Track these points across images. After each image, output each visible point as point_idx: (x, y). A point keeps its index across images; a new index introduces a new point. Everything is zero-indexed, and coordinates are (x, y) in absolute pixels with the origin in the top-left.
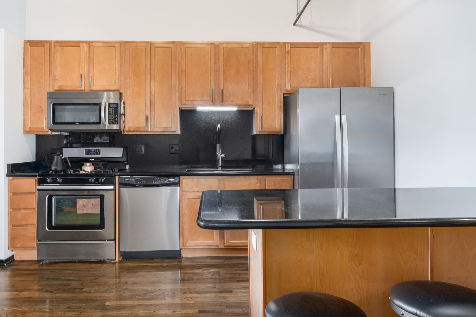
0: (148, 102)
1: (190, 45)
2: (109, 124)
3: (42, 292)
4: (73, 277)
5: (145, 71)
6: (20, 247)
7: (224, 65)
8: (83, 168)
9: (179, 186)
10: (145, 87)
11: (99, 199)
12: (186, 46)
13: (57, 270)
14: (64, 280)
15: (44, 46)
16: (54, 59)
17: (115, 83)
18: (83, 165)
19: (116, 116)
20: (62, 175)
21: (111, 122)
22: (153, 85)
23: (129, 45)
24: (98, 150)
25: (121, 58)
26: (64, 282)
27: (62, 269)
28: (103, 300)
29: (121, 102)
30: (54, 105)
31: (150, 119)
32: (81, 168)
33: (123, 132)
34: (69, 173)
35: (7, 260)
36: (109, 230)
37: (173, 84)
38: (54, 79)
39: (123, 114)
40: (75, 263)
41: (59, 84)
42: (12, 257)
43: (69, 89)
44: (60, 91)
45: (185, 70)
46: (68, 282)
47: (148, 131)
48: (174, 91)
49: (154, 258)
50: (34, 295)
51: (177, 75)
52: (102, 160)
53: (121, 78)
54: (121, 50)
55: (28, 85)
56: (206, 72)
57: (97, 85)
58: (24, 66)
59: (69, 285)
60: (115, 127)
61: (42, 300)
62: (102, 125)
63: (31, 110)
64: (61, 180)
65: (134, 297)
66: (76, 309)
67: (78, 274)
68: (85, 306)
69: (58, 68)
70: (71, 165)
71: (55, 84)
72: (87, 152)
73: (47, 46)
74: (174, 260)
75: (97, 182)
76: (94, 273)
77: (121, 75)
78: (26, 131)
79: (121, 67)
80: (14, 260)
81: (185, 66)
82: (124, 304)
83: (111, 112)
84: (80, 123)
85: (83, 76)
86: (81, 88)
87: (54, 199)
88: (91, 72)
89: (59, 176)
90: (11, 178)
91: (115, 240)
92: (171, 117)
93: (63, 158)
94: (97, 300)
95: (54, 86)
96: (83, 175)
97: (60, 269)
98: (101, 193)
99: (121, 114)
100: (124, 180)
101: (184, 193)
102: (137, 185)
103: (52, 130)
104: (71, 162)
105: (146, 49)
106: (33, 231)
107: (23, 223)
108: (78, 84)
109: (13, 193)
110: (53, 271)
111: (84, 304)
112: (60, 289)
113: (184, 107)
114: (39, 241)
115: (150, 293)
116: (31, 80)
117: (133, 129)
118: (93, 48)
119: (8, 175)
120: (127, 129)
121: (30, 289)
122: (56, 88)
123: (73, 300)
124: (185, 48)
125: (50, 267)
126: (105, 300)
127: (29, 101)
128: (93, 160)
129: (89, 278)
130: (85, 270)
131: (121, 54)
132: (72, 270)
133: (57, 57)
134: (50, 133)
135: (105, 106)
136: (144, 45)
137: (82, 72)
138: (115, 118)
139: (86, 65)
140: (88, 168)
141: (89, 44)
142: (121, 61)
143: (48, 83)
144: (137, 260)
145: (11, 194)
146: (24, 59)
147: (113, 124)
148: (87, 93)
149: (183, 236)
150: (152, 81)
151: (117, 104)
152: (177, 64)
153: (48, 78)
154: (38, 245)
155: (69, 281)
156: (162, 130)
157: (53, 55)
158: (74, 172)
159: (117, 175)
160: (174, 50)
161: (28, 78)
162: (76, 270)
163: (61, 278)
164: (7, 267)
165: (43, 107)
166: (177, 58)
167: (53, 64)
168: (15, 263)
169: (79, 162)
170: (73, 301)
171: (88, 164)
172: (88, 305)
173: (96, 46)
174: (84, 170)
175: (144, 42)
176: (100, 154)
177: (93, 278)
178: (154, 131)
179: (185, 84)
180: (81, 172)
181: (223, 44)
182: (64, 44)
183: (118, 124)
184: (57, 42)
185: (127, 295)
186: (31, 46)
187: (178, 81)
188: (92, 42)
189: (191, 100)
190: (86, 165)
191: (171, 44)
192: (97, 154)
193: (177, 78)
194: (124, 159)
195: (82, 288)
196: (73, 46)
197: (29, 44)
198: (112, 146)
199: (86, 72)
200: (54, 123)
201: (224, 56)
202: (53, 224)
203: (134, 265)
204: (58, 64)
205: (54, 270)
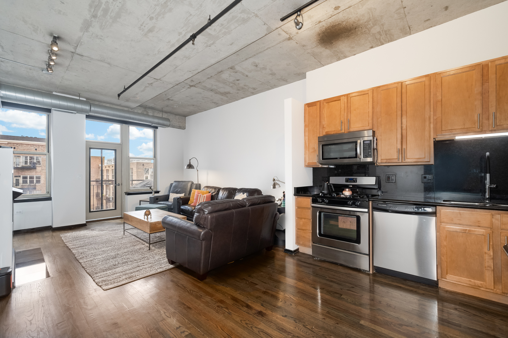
0: (399, 136)
1: (448, 74)
2: (363, 157)
3: (312, 287)
4: (334, 279)
5: (397, 108)
6: (301, 244)
7: (496, 85)
8: (344, 192)
9: (436, 216)
10: (397, 123)
11: (356, 218)
12: (442, 76)
13: (324, 268)
14: (328, 280)
15: (316, 105)
16: (323, 113)
17: (369, 123)
18: (343, 190)
19: (370, 150)
20: (328, 197)
21: (365, 156)
22: (404, 121)
23: (381, 89)
24: (355, 178)
25: (374, 102)
26: (328, 283)
27: (327, 269)
28: (358, 316)
29: (374, 138)
30: (323, 146)
31: (402, 152)
32: (342, 192)
33: (376, 164)
34: (333, 196)
35: (295, 251)
36: (364, 246)
37: (427, 116)
38: (323, 127)
39: (376, 148)
40: (337, 266)
41: (326, 130)
42: (298, 249)
43: (333, 133)
44: (327, 136)
45: (441, 100)
46: (331, 284)
47: (400, 162)
48: (427, 123)
49: (407, 280)
50: (306, 288)
51: (432, 106)
52: (359, 187)
53: (374, 119)
54: (374, 95)
55: (307, 134)
56: (469, 97)
57: (354, 127)
58: (305, 121)
59: (331, 286)
60: (369, 160)
61: (310, 295)
62: (358, 159)
63: (309, 151)
64: (327, 201)
65: (389, 324)
66: (335, 317)
67: (339, 277)
68: (342, 316)
69: (325, 119)
70: (334, 190)
71: (324, 131)
72: (347, 181)
73: (318, 104)
74: (430, 289)
75: (354, 205)
76: (351, 280)
77: (374, 116)
78: (306, 165)
79: (374, 109)
80: (299, 251)
81: (442, 96)
82: (378, 330)
83: (365, 147)
84: (341, 158)
85: (343, 122)
86: (341, 132)
87: (322, 214)
88: (349, 118)
89: (327, 198)
90: (296, 197)
91: (369, 255)
92: (425, 148)
93: (329, 184)
94: (353, 314)
95: (323, 132)
96: (343, 198)
97: (326, 268)
98: (358, 214)
99: (374, 149)
100: (377, 205)
101: (442, 224)
102: (390, 211)
103: (321, 164)
104: (334, 187)
105: (397, 89)
106: (309, 236)
107: (304, 228)
108: (340, 129)
109: (297, 207)
110: (321, 269)
111: (341, 314)
112: (324, 289)
113: (440, 138)
114: (313, 243)
115: (407, 326)
116: (308, 130)
117: (385, 161)
118: (350, 98)
119: (295, 195)
120: (379, 161)
121: (304, 281)
122: (324, 134)
123: (333, 305)
124: (442, 78)
125: (319, 264)
126: (360, 316)
127: (307, 145)
128: (352, 186)
129: (347, 284)
130: (345, 274)
131: (374, 98)
132: (335, 272)
133: (325, 111)
134: (320, 166)
135: (360, 143)
136: (396, 85)
137: (342, 119)
138: (369, 152)
139: (345, 113)
140: (347, 193)
141: (347, 96)
142: (374, 104)
143: (319, 130)
144: (390, 277)
145: (297, 208)
146: (305, 117)
147: (367, 157)
148: (346, 134)
149: (441, 267)
150: (404, 117)
151: (371, 141)
152: (432, 96)
153: (319, 127)
154: (312, 245)
155: (331, 282)
156: (414, 160)
157: (322, 110)
158: (337, 195)
159: (371, 201)
160: (427, 83)
161: (307, 129)
162: (337, 272)
163: (326, 277)
164: (294, 257)
165: (316, 148)
166: (432, 90)
167: (322, 117)
168: (300, 254)
169: (340, 188)
170: (333, 307)
171: (347, 190)
172: (345, 316)
173: (353, 97)
174: (344, 194)
175: (395, 83)
176: (356, 182)
177: (351, 286)
178: (406, 162)
179: (442, 114)
180: (342, 196)
181: (495, 61)
182: (329, 101)
183: (371, 157)
184: (325, 100)
185: (382, 319)
186: (308, 107)
187: (432, 113)
188: (349, 94)
189: (449, 129)
190: (346, 190)
191: (425, 78)
192: (354, 182)
193: (432, 110)
194: (376, 187)
195: (341, 294)
196: (335, 101)
197: (307, 105)
198: (367, 175)
199: (345, 119)
200: (323, 159)
201: (496, 74)
202: (322, 233)
203: (387, 282)
204: (326, 116)
205: (323, 267)
